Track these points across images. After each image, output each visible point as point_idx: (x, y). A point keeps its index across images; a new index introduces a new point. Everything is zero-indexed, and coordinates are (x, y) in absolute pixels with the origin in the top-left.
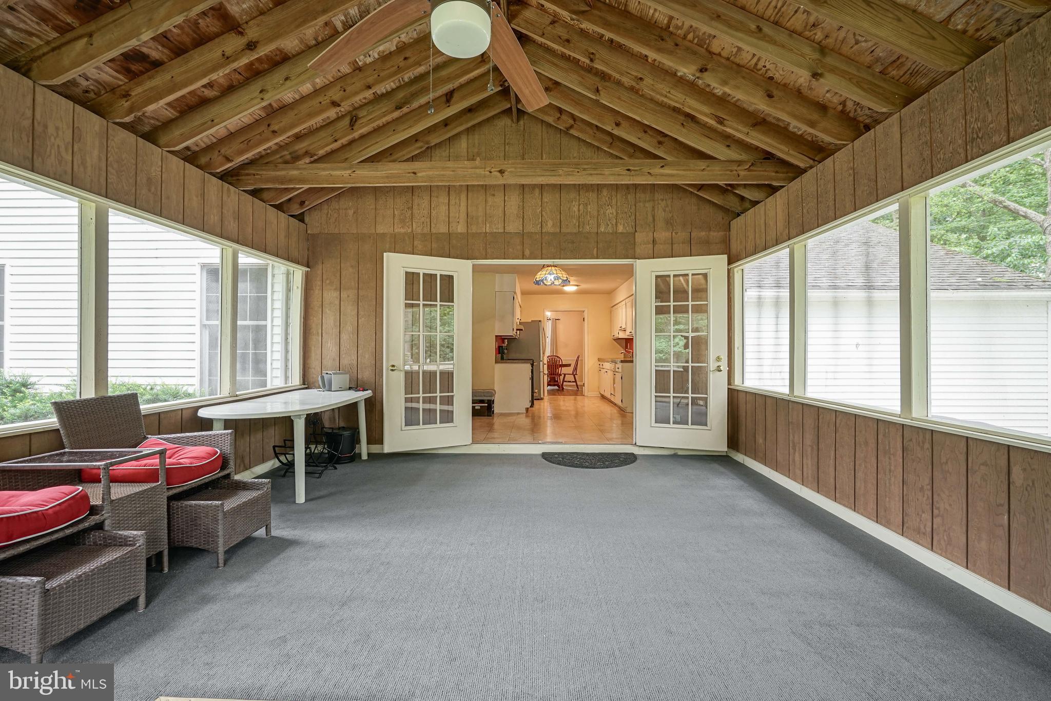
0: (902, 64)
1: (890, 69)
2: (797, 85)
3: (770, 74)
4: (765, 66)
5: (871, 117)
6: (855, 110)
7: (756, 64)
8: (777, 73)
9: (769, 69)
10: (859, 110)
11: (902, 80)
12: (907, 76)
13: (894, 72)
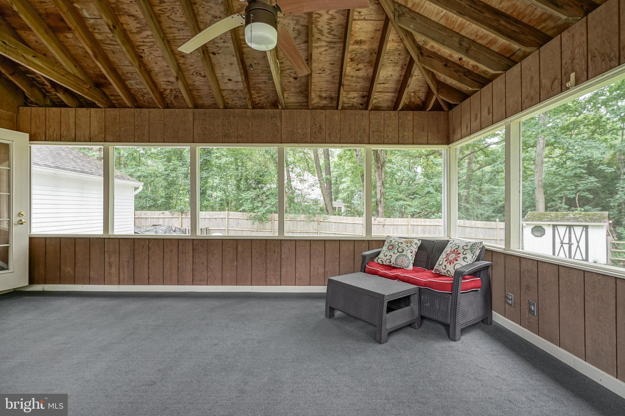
0: (200, 92)
1: (195, 91)
2: (152, 69)
3: (143, 55)
4: (143, 50)
5: (172, 101)
6: (168, 95)
7: (140, 46)
8: (147, 58)
9: (144, 53)
10: (169, 96)
11: (195, 97)
12: (198, 97)
13: (194, 93)
